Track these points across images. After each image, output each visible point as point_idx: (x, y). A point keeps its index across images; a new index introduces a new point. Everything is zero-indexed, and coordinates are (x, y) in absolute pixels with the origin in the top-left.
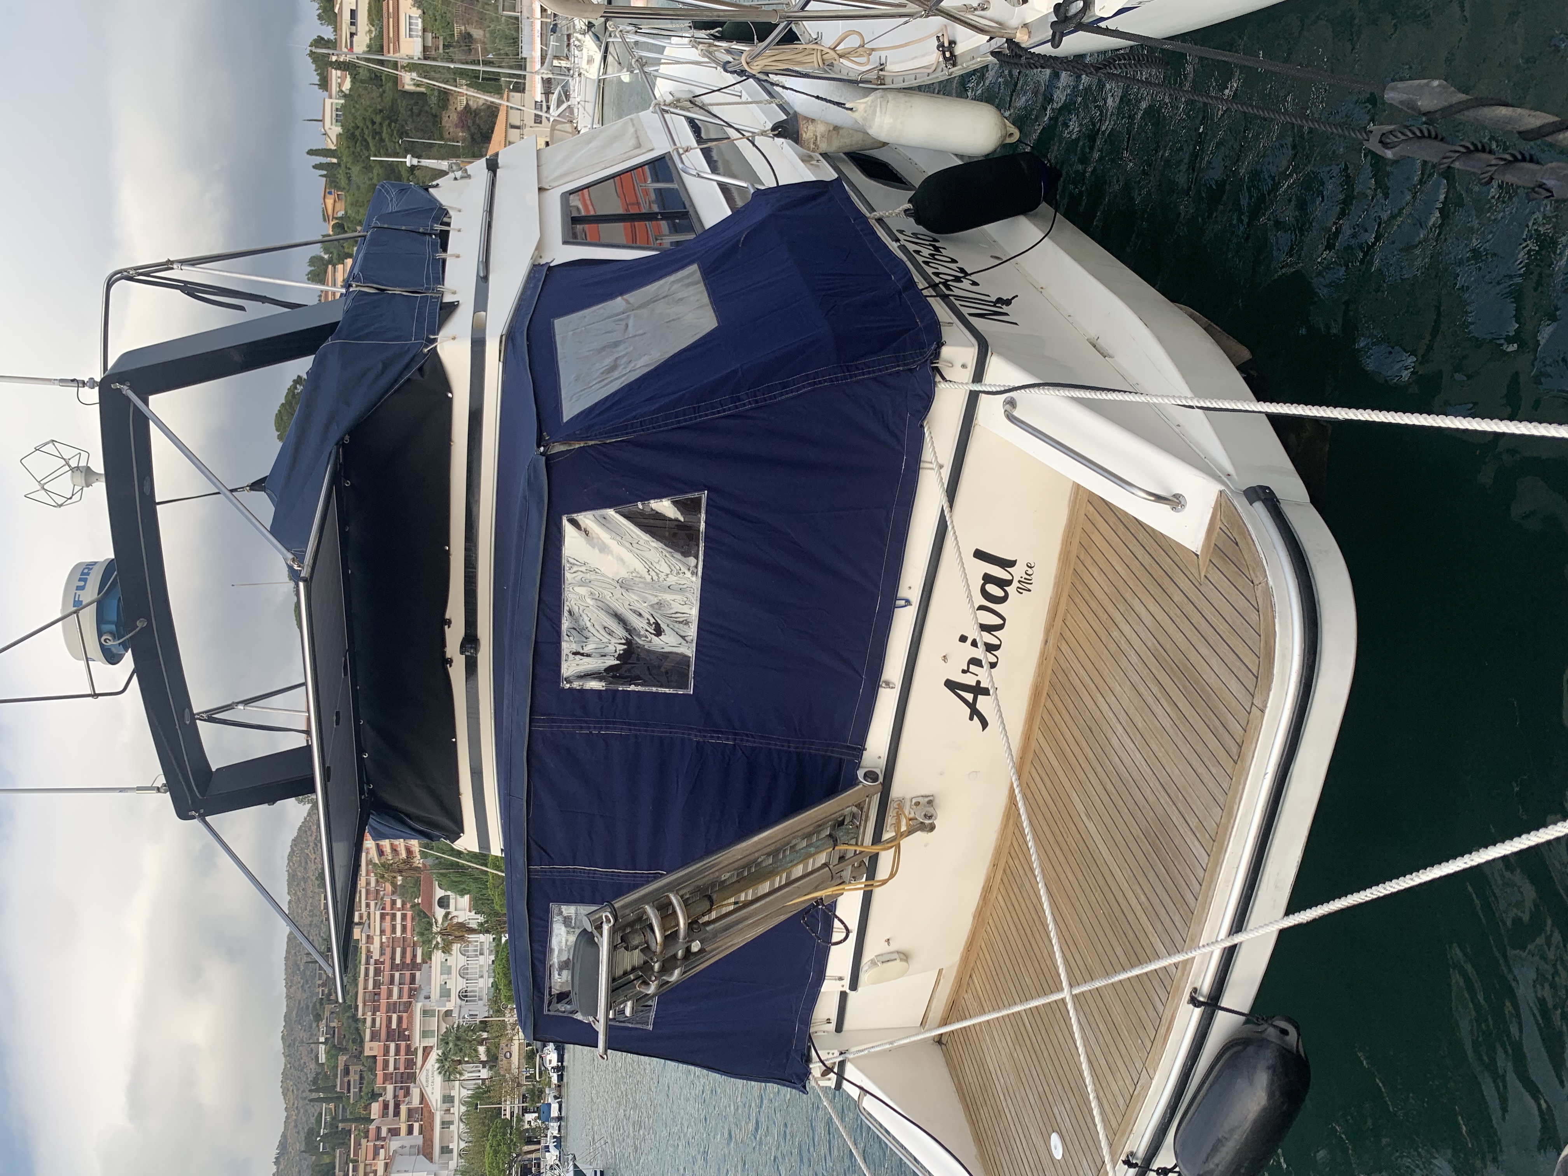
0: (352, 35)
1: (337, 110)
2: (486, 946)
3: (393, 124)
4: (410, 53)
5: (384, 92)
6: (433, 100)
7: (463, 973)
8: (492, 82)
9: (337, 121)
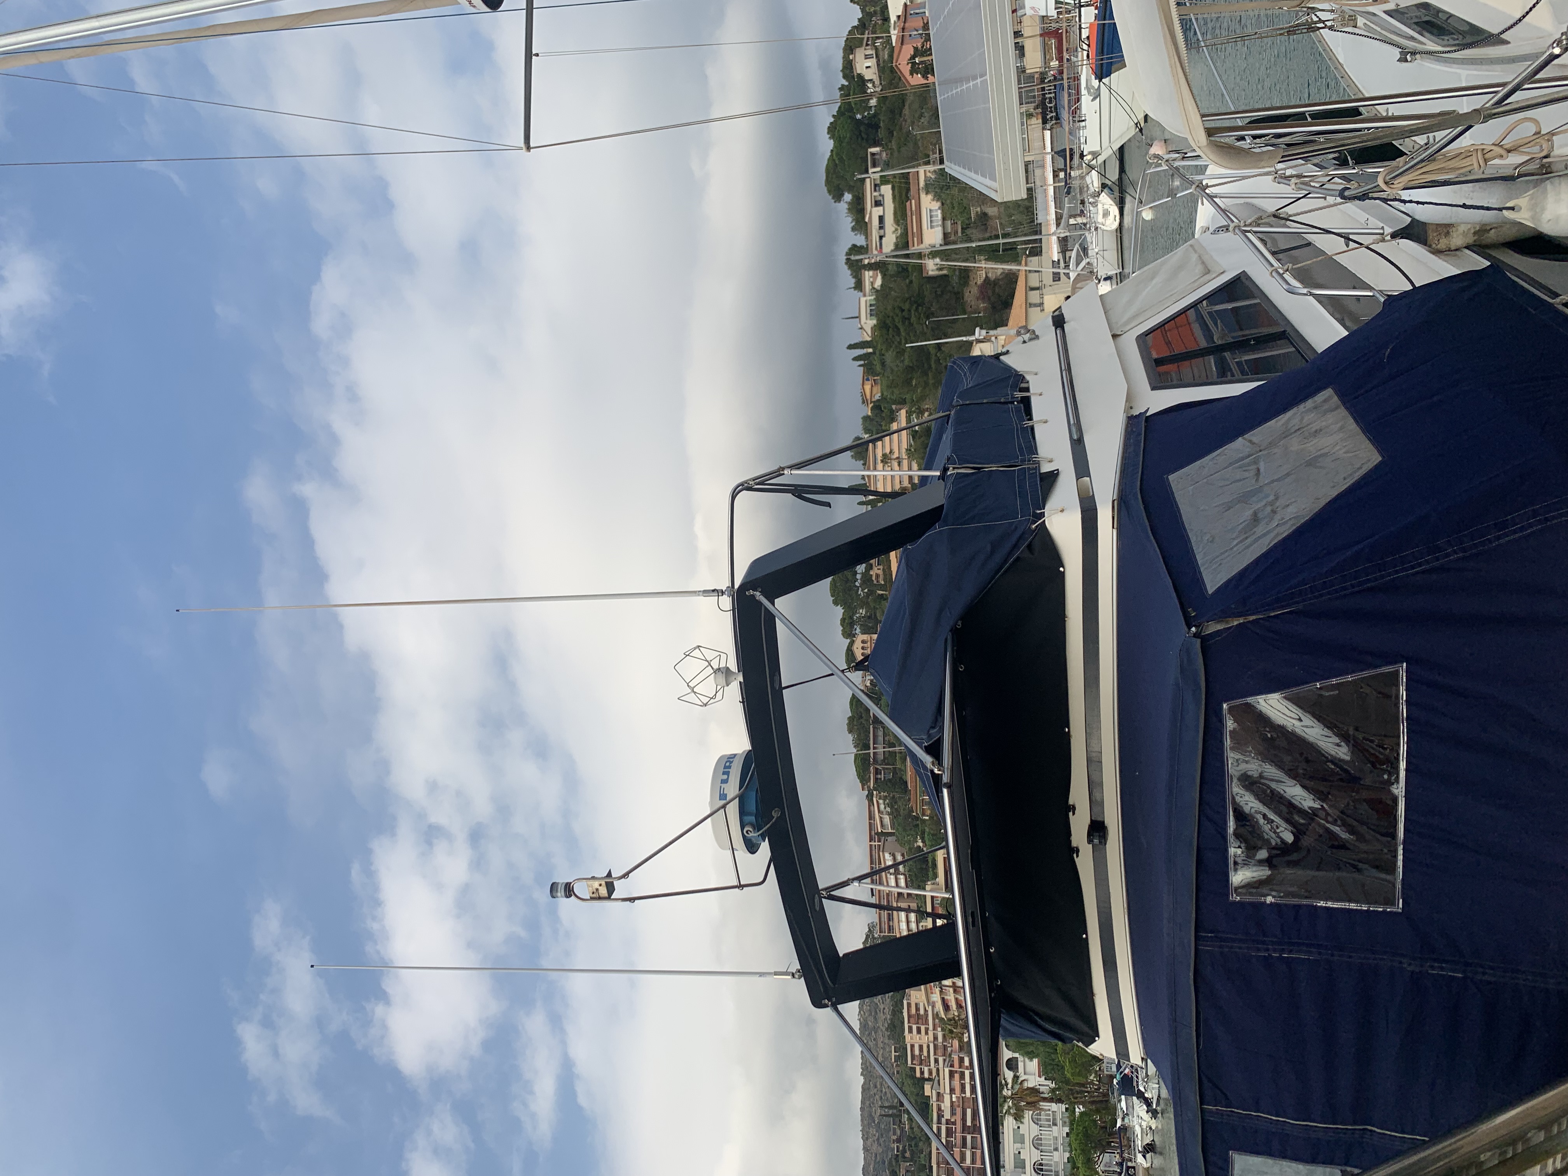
0: (881, 237)
1: (871, 305)
2: (1059, 1116)
3: (920, 308)
4: (932, 242)
5: (911, 282)
6: (955, 279)
7: (1037, 1143)
8: (1010, 252)
9: (871, 315)
